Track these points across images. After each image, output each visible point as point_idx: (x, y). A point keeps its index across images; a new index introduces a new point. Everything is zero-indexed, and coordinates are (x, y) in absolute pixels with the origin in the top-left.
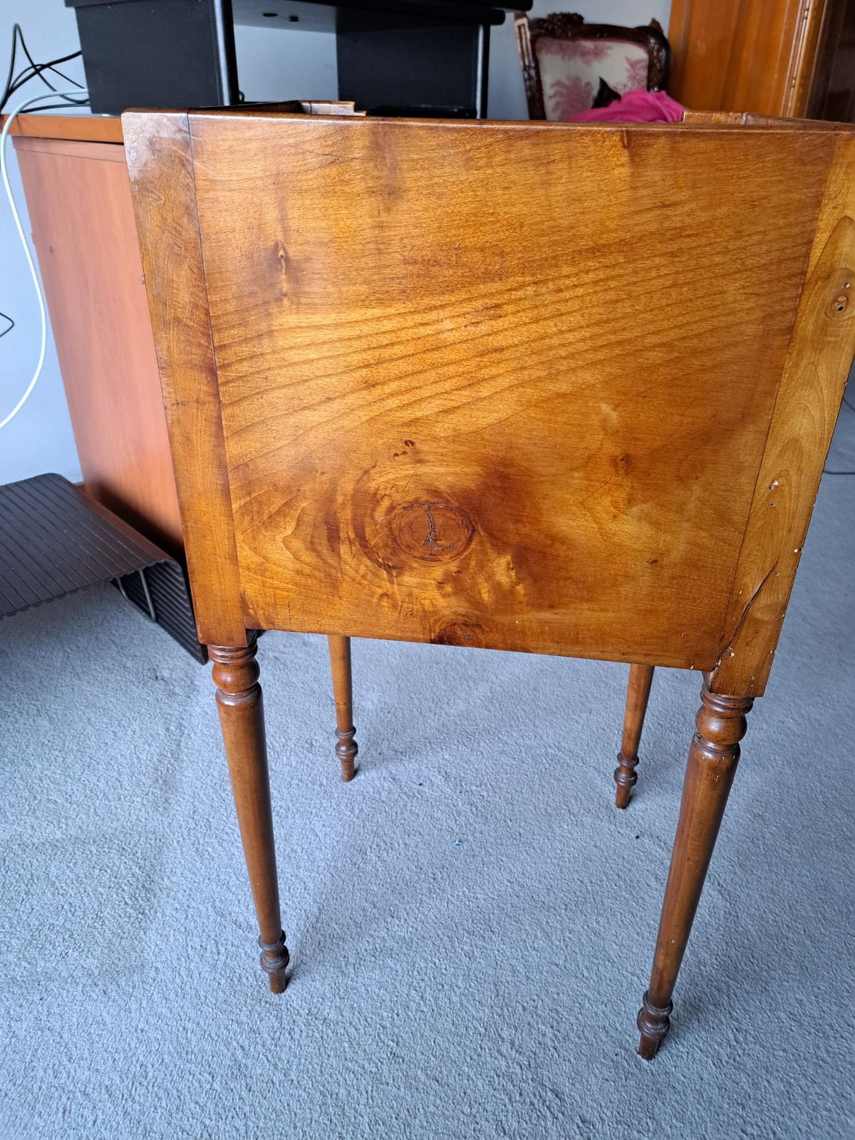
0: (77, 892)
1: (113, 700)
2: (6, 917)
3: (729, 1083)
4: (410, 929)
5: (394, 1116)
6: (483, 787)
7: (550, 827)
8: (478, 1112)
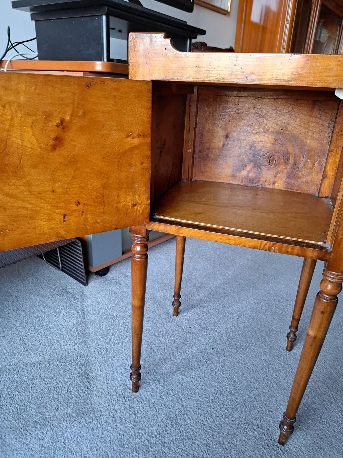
0: (56, 382)
2: (26, 395)
6: (215, 327)
7: (246, 340)
8: (253, 454)
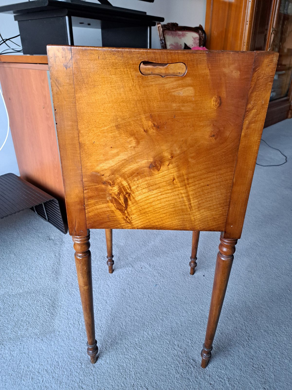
0: (29, 309)
1: (36, 247)
2: (6, 318)
3: (247, 352)
4: (142, 313)
5: (142, 371)
6: (162, 268)
7: (184, 279)
8: (169, 367)
